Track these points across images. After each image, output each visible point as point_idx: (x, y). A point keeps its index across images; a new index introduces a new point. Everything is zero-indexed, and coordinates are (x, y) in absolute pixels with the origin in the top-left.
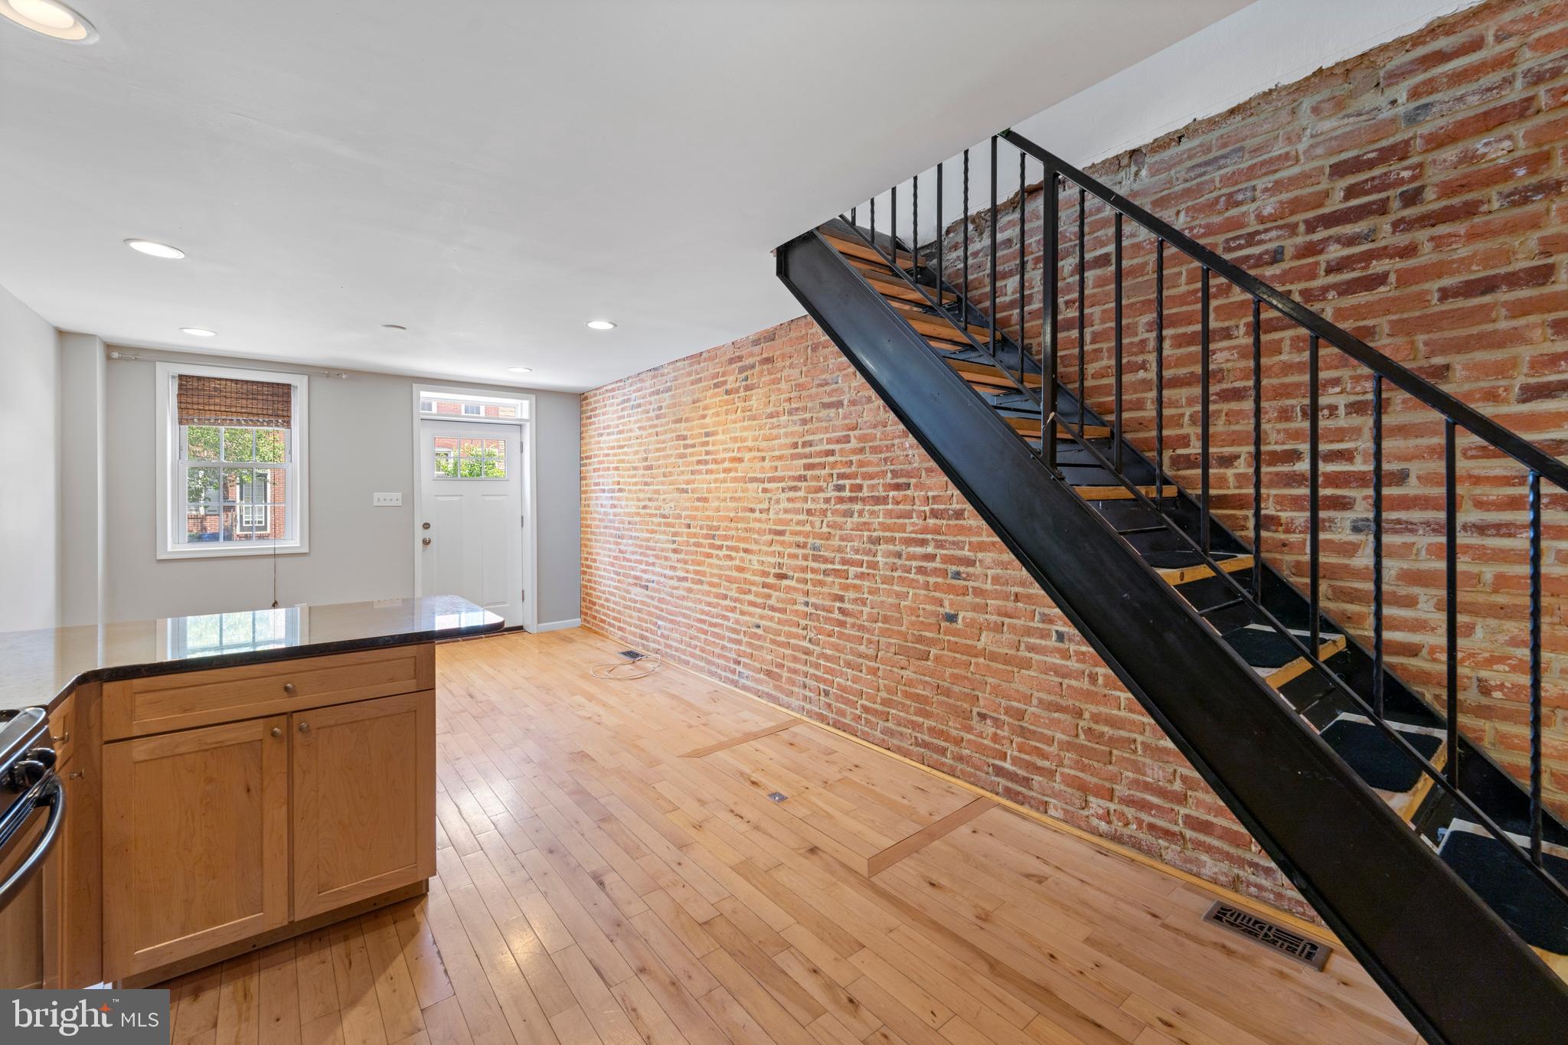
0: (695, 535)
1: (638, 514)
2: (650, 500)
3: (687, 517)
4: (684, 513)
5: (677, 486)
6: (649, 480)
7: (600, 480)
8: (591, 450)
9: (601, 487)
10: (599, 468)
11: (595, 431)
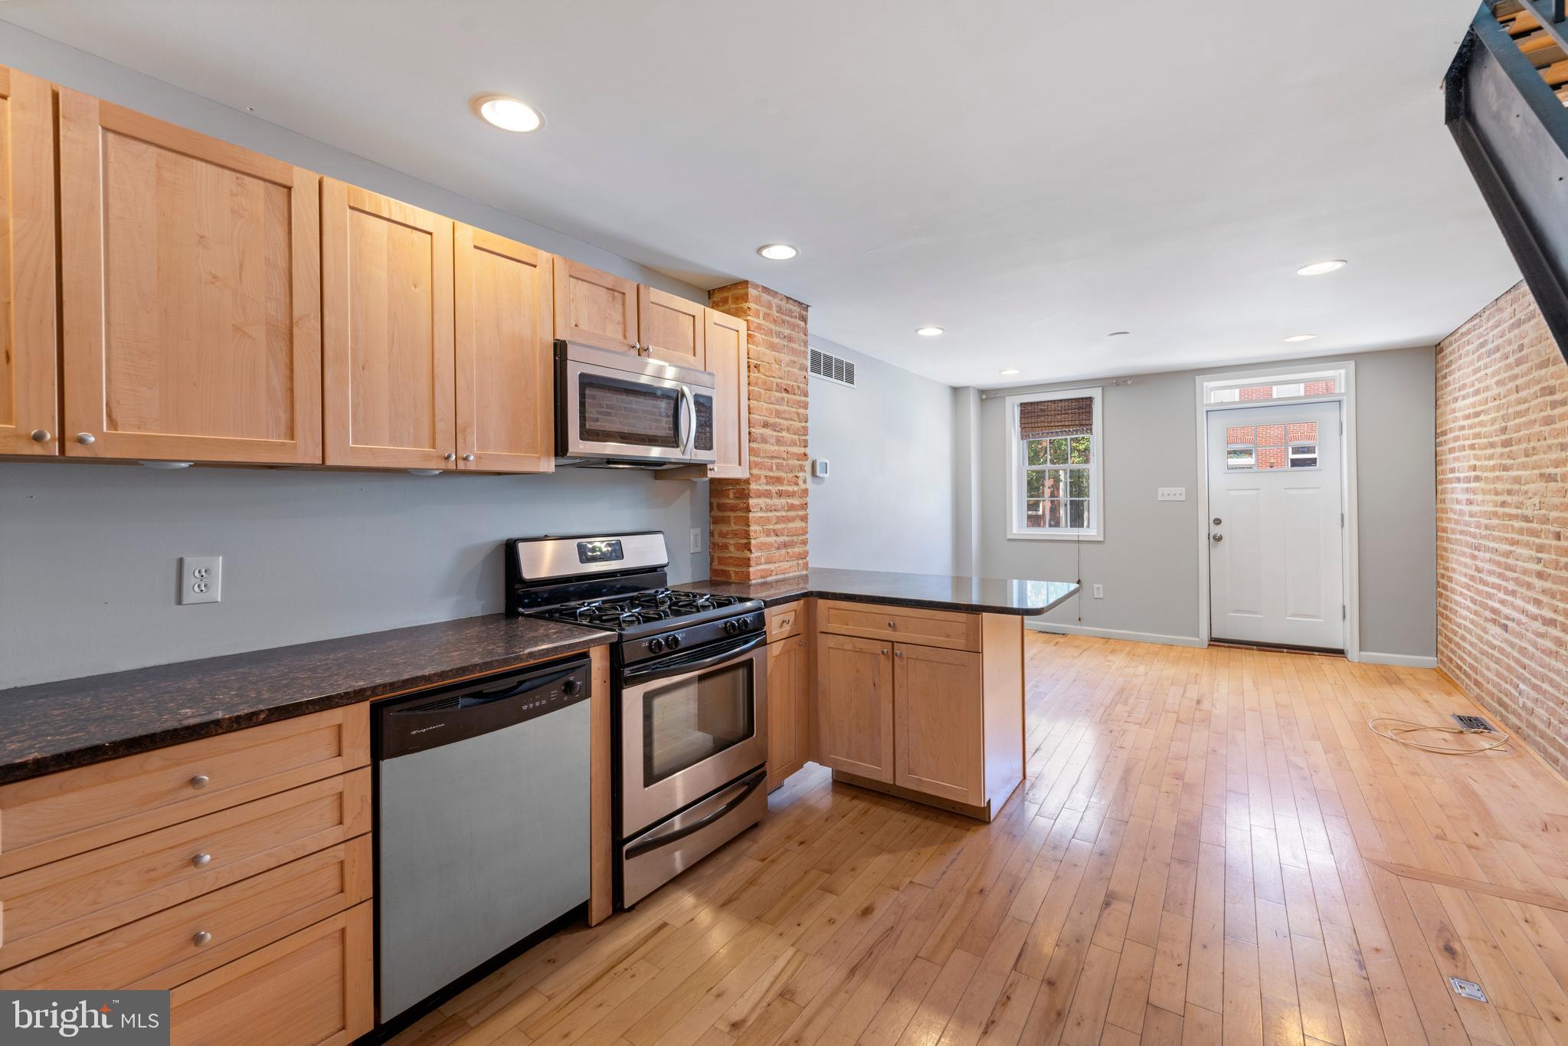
1: (1496, 515)
2: (1509, 493)
3: (1556, 521)
4: (1552, 516)
5: (1543, 470)
6: (1508, 462)
7: (1456, 465)
8: (1446, 422)
9: (1457, 475)
10: (1454, 448)
11: (1450, 395)
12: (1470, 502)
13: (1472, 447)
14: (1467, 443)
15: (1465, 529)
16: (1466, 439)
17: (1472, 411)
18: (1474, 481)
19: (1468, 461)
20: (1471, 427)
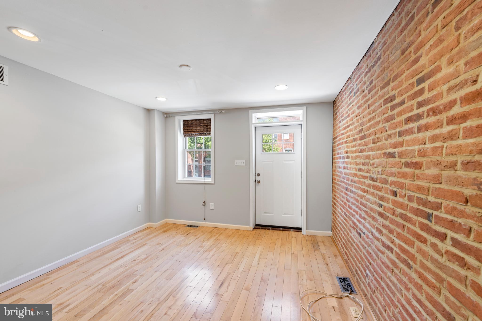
0: (402, 206)
1: (356, 175)
2: (363, 164)
3: (393, 183)
4: (390, 179)
5: (384, 151)
6: (363, 147)
7: (339, 151)
8: (336, 133)
9: (340, 155)
10: (339, 144)
11: (338, 121)
12: (345, 168)
13: (346, 142)
14: (344, 140)
15: (343, 180)
16: (344, 139)
17: (346, 125)
18: (346, 158)
19: (344, 149)
20: (346, 133)
